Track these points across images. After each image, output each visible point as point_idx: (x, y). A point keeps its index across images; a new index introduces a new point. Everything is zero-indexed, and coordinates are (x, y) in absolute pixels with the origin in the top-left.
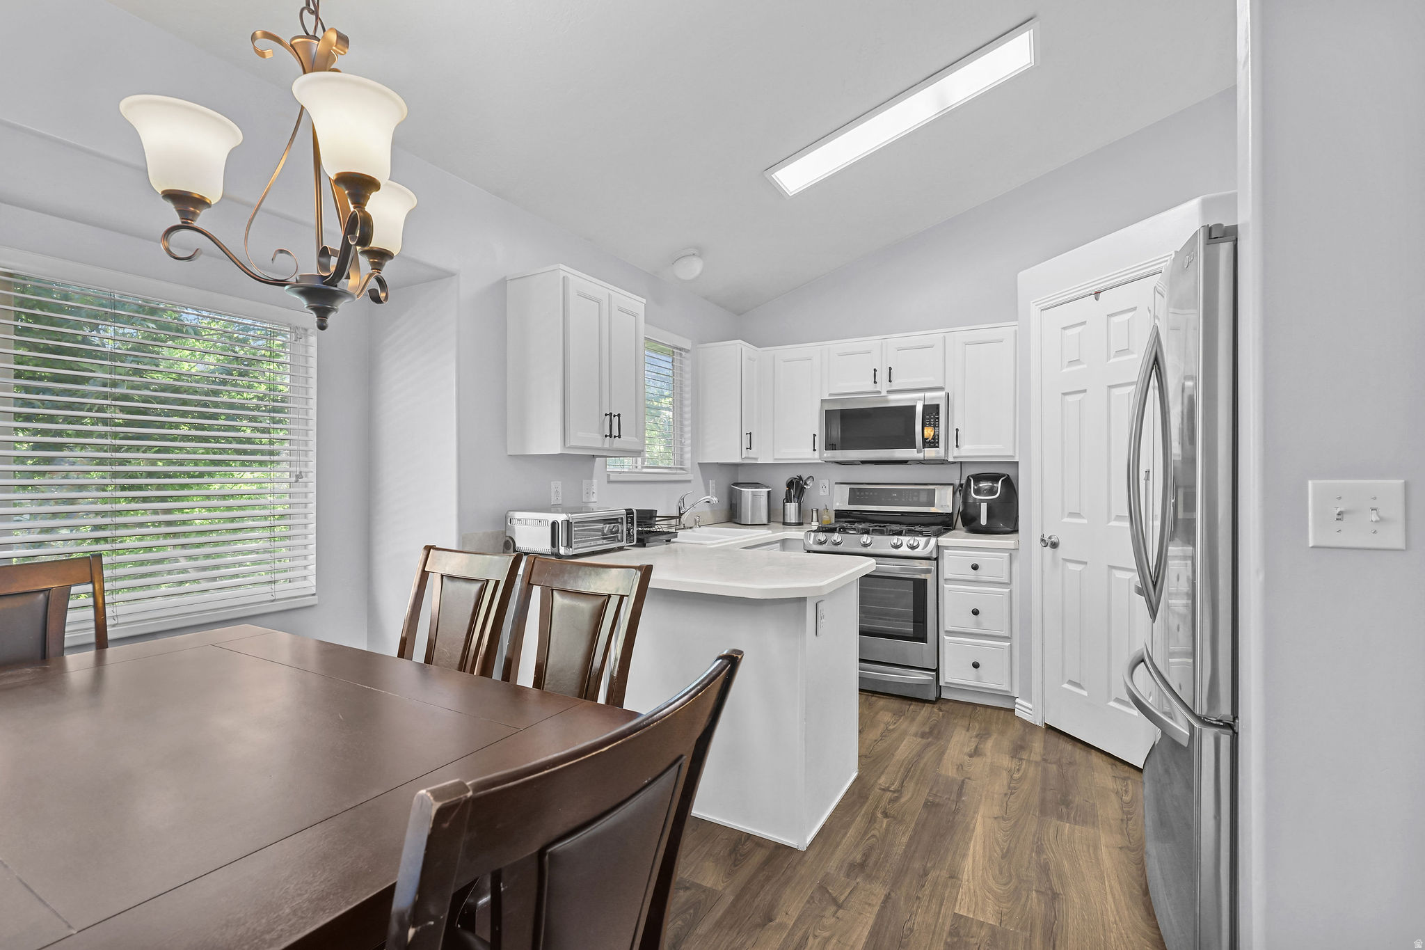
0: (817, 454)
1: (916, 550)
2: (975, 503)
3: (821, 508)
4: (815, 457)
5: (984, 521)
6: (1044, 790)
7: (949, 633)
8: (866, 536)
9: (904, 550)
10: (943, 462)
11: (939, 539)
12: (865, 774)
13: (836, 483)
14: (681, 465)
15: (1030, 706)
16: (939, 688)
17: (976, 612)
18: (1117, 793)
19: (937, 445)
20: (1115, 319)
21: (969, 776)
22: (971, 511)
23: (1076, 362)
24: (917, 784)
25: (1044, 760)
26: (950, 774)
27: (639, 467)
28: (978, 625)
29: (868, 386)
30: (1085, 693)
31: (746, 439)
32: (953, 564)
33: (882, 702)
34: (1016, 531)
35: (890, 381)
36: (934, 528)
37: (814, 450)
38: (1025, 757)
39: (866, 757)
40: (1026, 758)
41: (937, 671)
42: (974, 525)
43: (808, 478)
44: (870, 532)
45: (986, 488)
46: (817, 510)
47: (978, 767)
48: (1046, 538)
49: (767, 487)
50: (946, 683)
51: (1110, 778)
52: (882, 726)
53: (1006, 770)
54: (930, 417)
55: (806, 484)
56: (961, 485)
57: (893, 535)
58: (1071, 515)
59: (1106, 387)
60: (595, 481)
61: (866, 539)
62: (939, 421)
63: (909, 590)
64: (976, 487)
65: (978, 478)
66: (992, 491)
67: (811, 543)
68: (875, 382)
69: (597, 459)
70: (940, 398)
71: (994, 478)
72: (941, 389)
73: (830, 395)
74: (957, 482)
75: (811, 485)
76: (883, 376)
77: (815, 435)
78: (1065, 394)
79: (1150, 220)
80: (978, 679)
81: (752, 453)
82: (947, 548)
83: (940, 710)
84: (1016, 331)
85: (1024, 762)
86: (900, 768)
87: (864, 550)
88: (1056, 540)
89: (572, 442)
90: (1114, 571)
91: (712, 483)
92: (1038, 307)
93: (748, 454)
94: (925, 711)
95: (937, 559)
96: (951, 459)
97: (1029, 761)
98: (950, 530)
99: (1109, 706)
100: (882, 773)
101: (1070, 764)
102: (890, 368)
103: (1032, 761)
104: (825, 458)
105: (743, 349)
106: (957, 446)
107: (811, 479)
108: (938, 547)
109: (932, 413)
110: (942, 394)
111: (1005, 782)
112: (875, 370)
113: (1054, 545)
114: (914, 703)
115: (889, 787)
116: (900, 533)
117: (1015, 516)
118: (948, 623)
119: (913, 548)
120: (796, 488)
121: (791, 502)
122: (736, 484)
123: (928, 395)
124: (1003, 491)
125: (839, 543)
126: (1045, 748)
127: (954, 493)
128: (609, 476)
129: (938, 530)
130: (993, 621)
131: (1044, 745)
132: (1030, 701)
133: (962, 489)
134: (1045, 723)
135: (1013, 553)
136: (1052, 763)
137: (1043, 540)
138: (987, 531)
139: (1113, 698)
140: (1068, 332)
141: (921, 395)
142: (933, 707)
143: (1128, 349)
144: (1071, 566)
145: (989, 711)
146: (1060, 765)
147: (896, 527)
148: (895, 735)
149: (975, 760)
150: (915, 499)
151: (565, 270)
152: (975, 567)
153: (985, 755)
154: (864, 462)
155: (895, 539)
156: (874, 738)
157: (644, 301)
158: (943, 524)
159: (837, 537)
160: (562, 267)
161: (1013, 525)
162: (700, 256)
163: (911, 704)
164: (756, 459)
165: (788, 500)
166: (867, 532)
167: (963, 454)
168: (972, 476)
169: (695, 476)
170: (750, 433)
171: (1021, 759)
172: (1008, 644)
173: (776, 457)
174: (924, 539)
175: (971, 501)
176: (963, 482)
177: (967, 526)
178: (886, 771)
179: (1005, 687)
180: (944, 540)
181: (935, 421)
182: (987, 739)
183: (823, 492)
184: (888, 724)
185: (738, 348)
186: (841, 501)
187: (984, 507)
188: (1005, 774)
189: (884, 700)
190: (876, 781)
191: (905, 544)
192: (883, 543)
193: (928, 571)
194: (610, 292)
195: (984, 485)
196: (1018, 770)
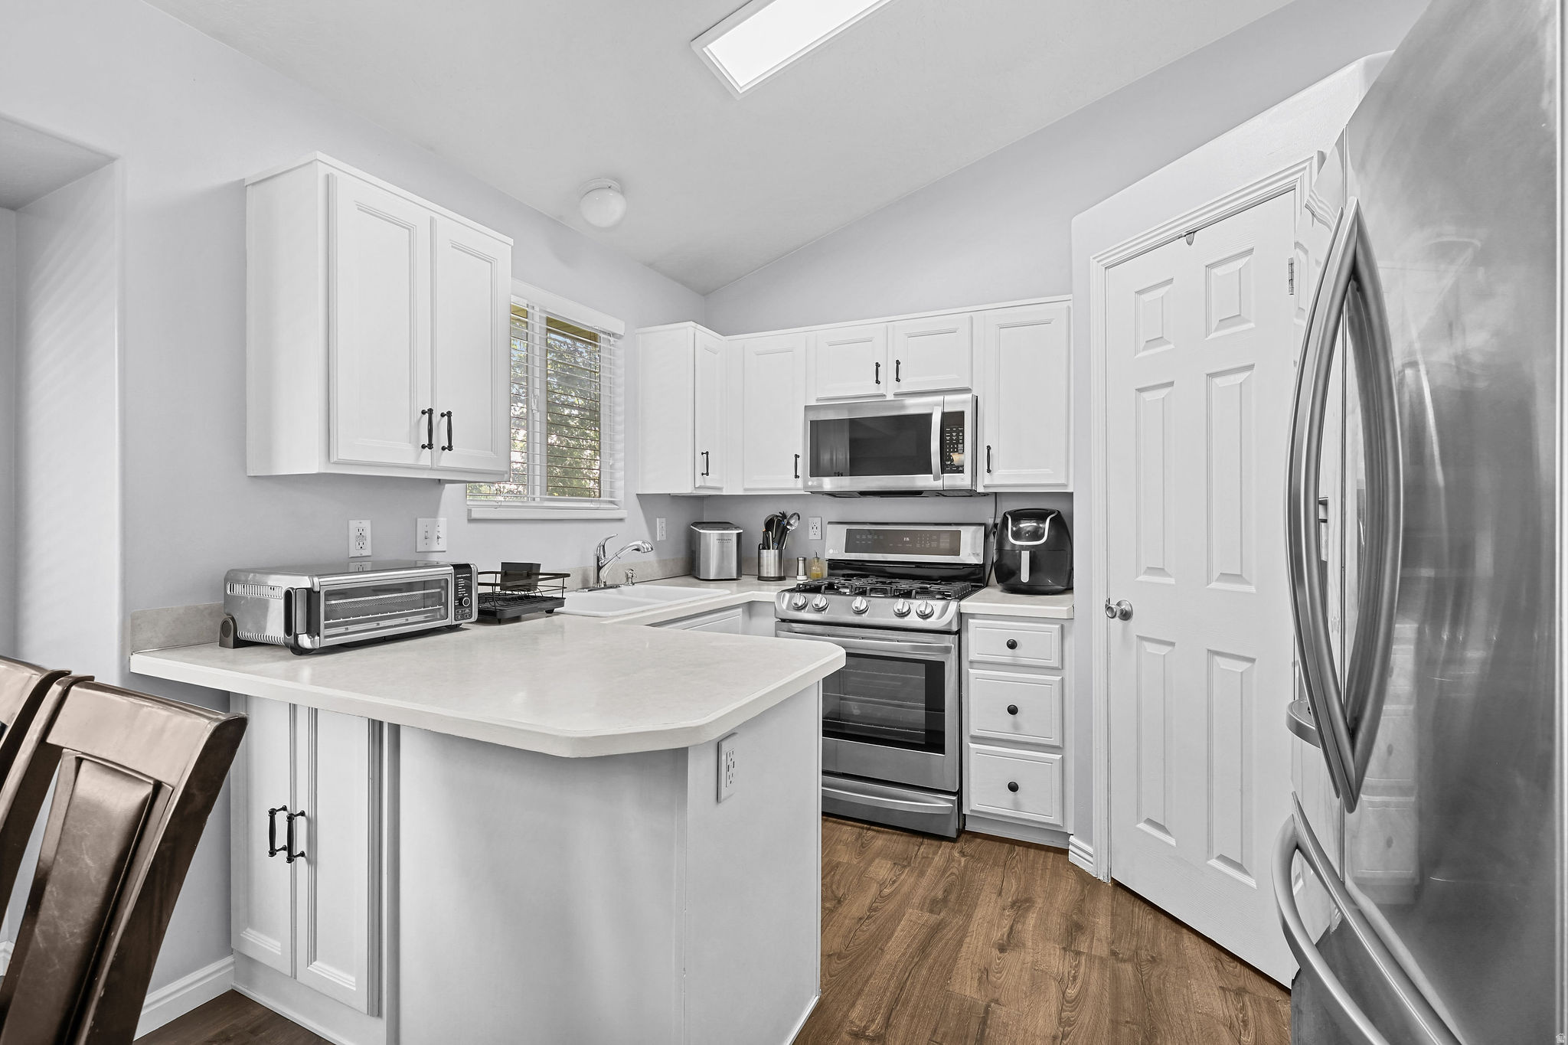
0: (800, 483)
1: (928, 620)
2: (1013, 550)
3: (811, 556)
4: (797, 486)
5: (1025, 577)
6: (1115, 1024)
7: (976, 739)
8: (859, 598)
9: (913, 620)
10: (971, 494)
11: (962, 603)
12: (830, 998)
13: (829, 523)
14: (611, 497)
15: (1090, 849)
16: (963, 818)
17: (1013, 710)
18: (1231, 1027)
19: (961, 469)
20: (1218, 271)
21: (997, 995)
22: (1008, 561)
23: (1159, 340)
24: (913, 1017)
25: (1114, 953)
26: (968, 993)
27: (538, 499)
28: (1016, 727)
29: (869, 388)
30: (1172, 842)
31: (701, 460)
32: (980, 642)
33: (880, 841)
34: (1069, 589)
35: (898, 380)
36: (958, 586)
37: (797, 477)
38: (1083, 948)
39: (840, 956)
40: (1086, 951)
41: (959, 794)
42: (1012, 581)
43: (792, 516)
44: (868, 592)
45: (1028, 529)
46: (805, 559)
47: (1013, 970)
48: (1113, 605)
49: (737, 528)
50: (972, 811)
51: (1215, 989)
52: (874, 889)
53: (1055, 979)
54: (952, 429)
55: (788, 523)
56: (995, 525)
57: (898, 597)
58: (1151, 570)
59: (1206, 376)
60: (442, 520)
61: (860, 602)
62: (963, 436)
63: (920, 677)
64: (1014, 529)
65: (1018, 516)
66: (1036, 535)
67: (785, 608)
68: (878, 382)
69: (447, 485)
70: (964, 402)
71: (1039, 515)
72: (967, 390)
73: (818, 400)
74: (990, 522)
75: (796, 524)
76: (887, 373)
77: (797, 456)
78: (1140, 390)
79: (1275, 109)
80: (1017, 806)
81: (710, 481)
82: (973, 616)
83: (962, 853)
84: (1069, 307)
85: (1083, 959)
86: (889, 980)
87: (857, 619)
88: (1128, 608)
89: (342, 453)
90: (1218, 659)
91: (661, 523)
92: (1101, 263)
93: (705, 482)
94: (941, 855)
95: (958, 633)
96: (980, 489)
97: (1091, 958)
98: (981, 588)
99: (1210, 866)
100: (859, 993)
101: (1153, 960)
102: (898, 363)
103: (1095, 956)
104: (811, 487)
105: (697, 334)
106: (989, 471)
107: (796, 517)
108: (960, 616)
109: (953, 421)
110: (968, 397)
111: (1053, 1009)
112: (878, 365)
113: (1126, 616)
114: (926, 841)
115: (866, 1028)
116: (907, 595)
117: (1068, 568)
118: (975, 725)
119: (925, 616)
120: (777, 528)
121: (769, 549)
122: (696, 524)
123: (949, 398)
124: (1053, 533)
125: (823, 609)
126: (1113, 928)
127: (986, 536)
128: (470, 511)
129: (963, 589)
130: (1036, 724)
131: (1112, 922)
132: (1090, 842)
133: (995, 532)
134: (1112, 878)
135: (1066, 624)
136: (1125, 961)
137: (1108, 608)
138: (1030, 590)
139: (1215, 856)
140: (1146, 297)
141: (939, 398)
142: (953, 848)
143: (1240, 315)
144: (1150, 647)
145: (1032, 852)
146: (1138, 967)
147: (904, 585)
148: (891, 907)
149: (1009, 956)
150: (934, 544)
151: (327, 163)
152: (1012, 645)
153: (1024, 945)
154: (863, 494)
155: (900, 604)
156: (858, 915)
157: (511, 241)
158: (971, 579)
159: (819, 600)
160: (320, 155)
161: (1066, 581)
162: (622, 192)
163: (922, 844)
164: (720, 489)
165: (766, 546)
166: (862, 593)
167: (997, 482)
168: (1010, 513)
169: (633, 513)
170: (707, 453)
171: (1078, 953)
172: (1059, 757)
173: (747, 487)
174: (942, 603)
175: (1008, 548)
176: (999, 521)
177: (1002, 582)
178: (866, 989)
179: (1054, 819)
180: (969, 605)
181: (958, 435)
182: (1027, 909)
183: (813, 535)
184: (882, 884)
185: (690, 332)
186: (835, 547)
187: (1025, 556)
188: (1053, 989)
189: (885, 836)
190: (846, 1016)
191: (913, 613)
192: (883, 609)
193: (947, 650)
194: (435, 216)
195: (1027, 525)
196: (1075, 978)
